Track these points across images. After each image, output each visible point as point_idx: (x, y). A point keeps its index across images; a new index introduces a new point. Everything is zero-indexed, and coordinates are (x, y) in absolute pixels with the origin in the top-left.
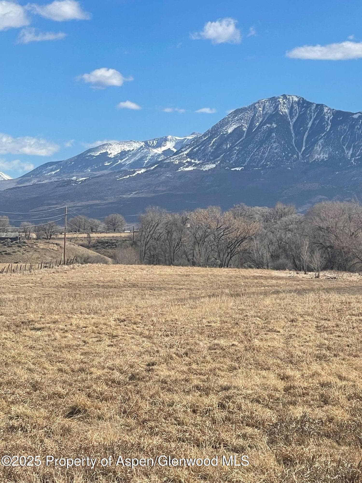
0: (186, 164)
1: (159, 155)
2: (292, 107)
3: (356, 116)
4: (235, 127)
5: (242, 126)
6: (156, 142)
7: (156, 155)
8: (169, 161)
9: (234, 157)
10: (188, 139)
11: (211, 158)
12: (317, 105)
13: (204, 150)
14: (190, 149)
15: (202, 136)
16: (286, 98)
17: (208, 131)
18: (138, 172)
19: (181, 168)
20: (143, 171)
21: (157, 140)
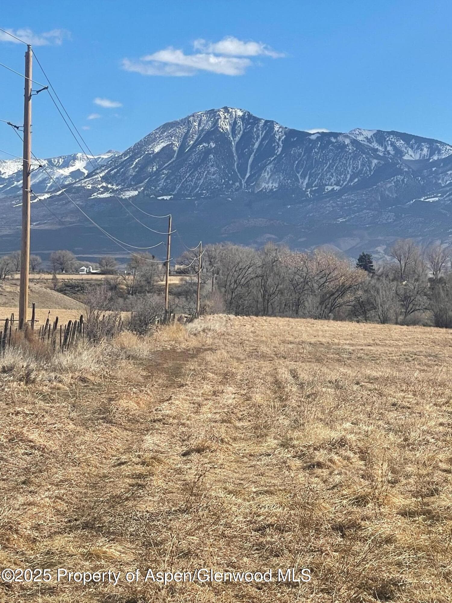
0: (101, 189)
1: (66, 177)
2: (235, 123)
3: (313, 137)
4: (163, 145)
5: (172, 144)
6: (63, 160)
7: (62, 177)
8: (79, 185)
9: (162, 183)
10: (103, 158)
11: (133, 183)
12: (267, 122)
13: (124, 173)
14: (107, 171)
15: (122, 155)
16: (228, 112)
17: (129, 149)
18: (40, 198)
19: (95, 194)
20: (47, 196)
21: (63, 159)
